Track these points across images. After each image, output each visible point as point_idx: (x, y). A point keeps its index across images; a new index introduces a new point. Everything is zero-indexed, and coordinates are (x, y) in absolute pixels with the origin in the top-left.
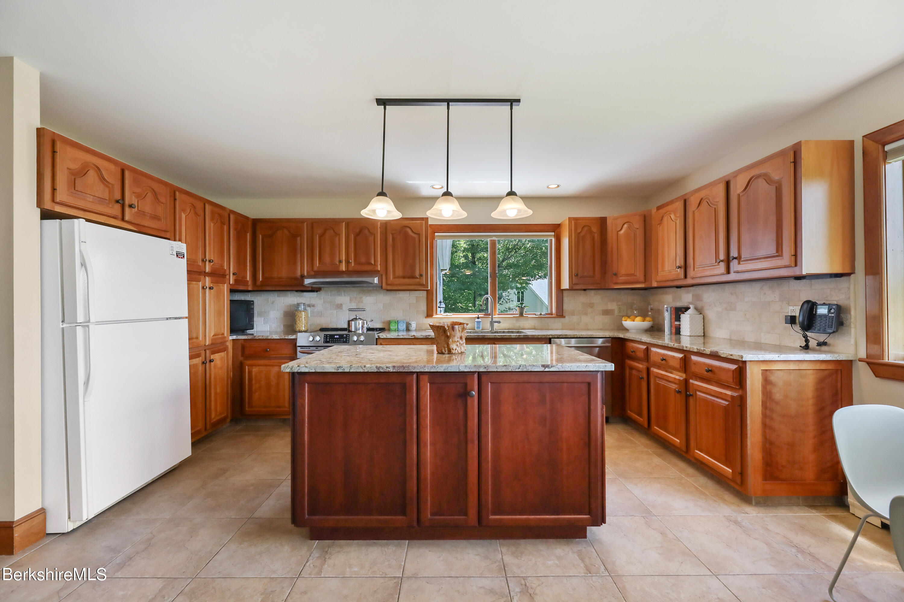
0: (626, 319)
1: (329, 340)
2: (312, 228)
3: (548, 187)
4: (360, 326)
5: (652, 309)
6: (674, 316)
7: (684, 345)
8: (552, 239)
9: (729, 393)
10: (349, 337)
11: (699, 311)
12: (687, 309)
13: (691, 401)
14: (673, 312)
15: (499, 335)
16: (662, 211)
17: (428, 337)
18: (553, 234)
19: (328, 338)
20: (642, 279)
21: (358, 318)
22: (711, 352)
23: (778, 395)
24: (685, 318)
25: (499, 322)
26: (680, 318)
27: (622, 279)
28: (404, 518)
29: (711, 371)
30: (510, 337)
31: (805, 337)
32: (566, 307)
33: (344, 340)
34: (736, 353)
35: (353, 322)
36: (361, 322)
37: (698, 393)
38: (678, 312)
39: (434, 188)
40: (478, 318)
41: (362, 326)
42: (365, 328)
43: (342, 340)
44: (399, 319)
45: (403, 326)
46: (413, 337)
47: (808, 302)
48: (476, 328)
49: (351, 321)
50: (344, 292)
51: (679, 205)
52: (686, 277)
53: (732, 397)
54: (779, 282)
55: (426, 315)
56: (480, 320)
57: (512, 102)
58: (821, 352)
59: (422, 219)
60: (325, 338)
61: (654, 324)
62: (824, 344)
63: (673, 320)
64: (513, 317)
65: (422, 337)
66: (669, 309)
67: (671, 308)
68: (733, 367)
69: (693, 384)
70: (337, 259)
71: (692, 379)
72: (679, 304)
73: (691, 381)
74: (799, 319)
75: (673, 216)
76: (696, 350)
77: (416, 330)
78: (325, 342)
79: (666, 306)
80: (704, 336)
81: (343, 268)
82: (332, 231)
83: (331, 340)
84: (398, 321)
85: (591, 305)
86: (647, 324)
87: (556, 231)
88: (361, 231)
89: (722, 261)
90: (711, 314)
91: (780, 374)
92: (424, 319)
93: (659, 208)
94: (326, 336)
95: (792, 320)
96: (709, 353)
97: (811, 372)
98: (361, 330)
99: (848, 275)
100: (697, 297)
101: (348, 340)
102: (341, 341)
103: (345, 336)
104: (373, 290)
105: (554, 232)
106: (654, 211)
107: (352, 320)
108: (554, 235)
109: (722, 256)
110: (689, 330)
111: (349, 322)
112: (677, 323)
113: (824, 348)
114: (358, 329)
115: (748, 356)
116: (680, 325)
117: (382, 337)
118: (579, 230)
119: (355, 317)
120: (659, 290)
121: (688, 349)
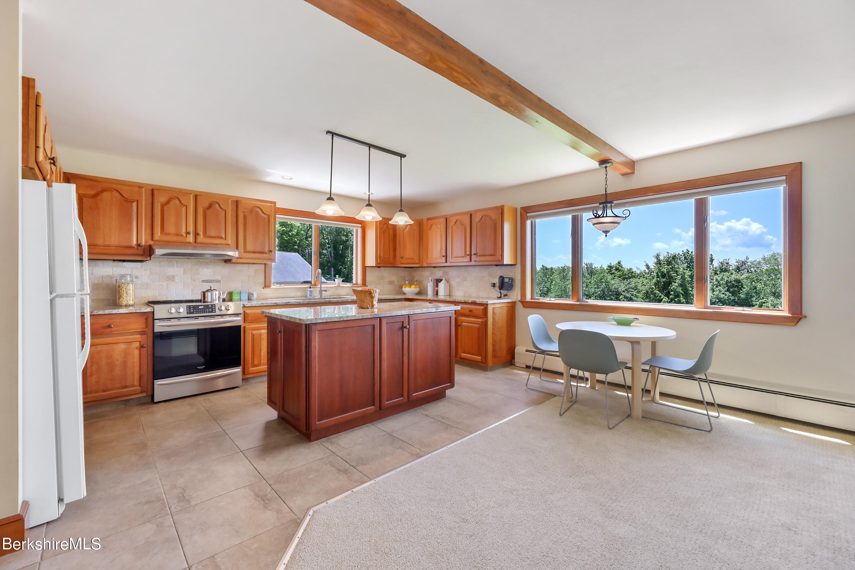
0: (405, 287)
1: (194, 311)
2: (153, 195)
3: (365, 193)
4: (217, 297)
5: (416, 280)
6: (435, 284)
7: (456, 299)
8: (357, 229)
9: (480, 320)
10: (215, 307)
11: (448, 281)
12: (441, 280)
13: (459, 328)
14: (435, 282)
15: (340, 300)
16: (431, 222)
17: (288, 303)
18: (360, 225)
19: (192, 309)
20: (417, 262)
21: (212, 289)
22: (472, 301)
23: (496, 319)
24: (441, 285)
25: (326, 291)
26: (438, 285)
27: (405, 261)
28: (373, 407)
29: (471, 311)
30: (347, 301)
31: (500, 292)
32: (368, 279)
33: (210, 310)
34: (484, 301)
35: (209, 294)
36: (217, 293)
37: (464, 324)
38: (438, 281)
39: (284, 178)
40: (310, 288)
41: (219, 297)
42: (221, 299)
43: (208, 310)
44: (241, 290)
45: (245, 297)
46: (275, 304)
47: (501, 276)
48: (308, 296)
49: (205, 292)
50: (177, 262)
51: (443, 220)
52: (446, 262)
53: (482, 322)
54: (488, 267)
55: (264, 286)
56: (311, 289)
57: (402, 156)
58: (504, 299)
59: (271, 202)
60: (188, 309)
61: (420, 290)
62: (506, 295)
63: (435, 287)
64: (335, 287)
65: (283, 304)
66: (433, 280)
67: (434, 280)
68: (482, 307)
69: (460, 319)
70: (184, 230)
71: (459, 317)
72: (438, 278)
73: (459, 318)
74: (497, 285)
75: (439, 226)
76: (463, 301)
77: (257, 300)
78: (188, 313)
79: (430, 278)
80: (449, 295)
81: (191, 238)
82: (177, 201)
83: (195, 311)
84: (240, 292)
85: (382, 278)
86: (417, 290)
87: (362, 224)
88: (210, 206)
89: (468, 255)
90: (454, 283)
91: (497, 309)
92: (262, 289)
93: (428, 219)
94: (189, 307)
95: (494, 285)
96: (470, 302)
97: (505, 307)
98: (217, 301)
99: (515, 265)
100: (446, 274)
101: (214, 310)
102: (206, 311)
103: (210, 306)
104: (210, 262)
105: (361, 224)
106: (425, 221)
107: (207, 291)
108: (361, 227)
109: (468, 253)
110: (443, 292)
111: (204, 293)
112: (437, 288)
113: (506, 297)
114: (215, 300)
115: (490, 302)
116: (438, 289)
117: (247, 306)
118: (382, 226)
119: (210, 288)
120: (421, 268)
121: (459, 301)
